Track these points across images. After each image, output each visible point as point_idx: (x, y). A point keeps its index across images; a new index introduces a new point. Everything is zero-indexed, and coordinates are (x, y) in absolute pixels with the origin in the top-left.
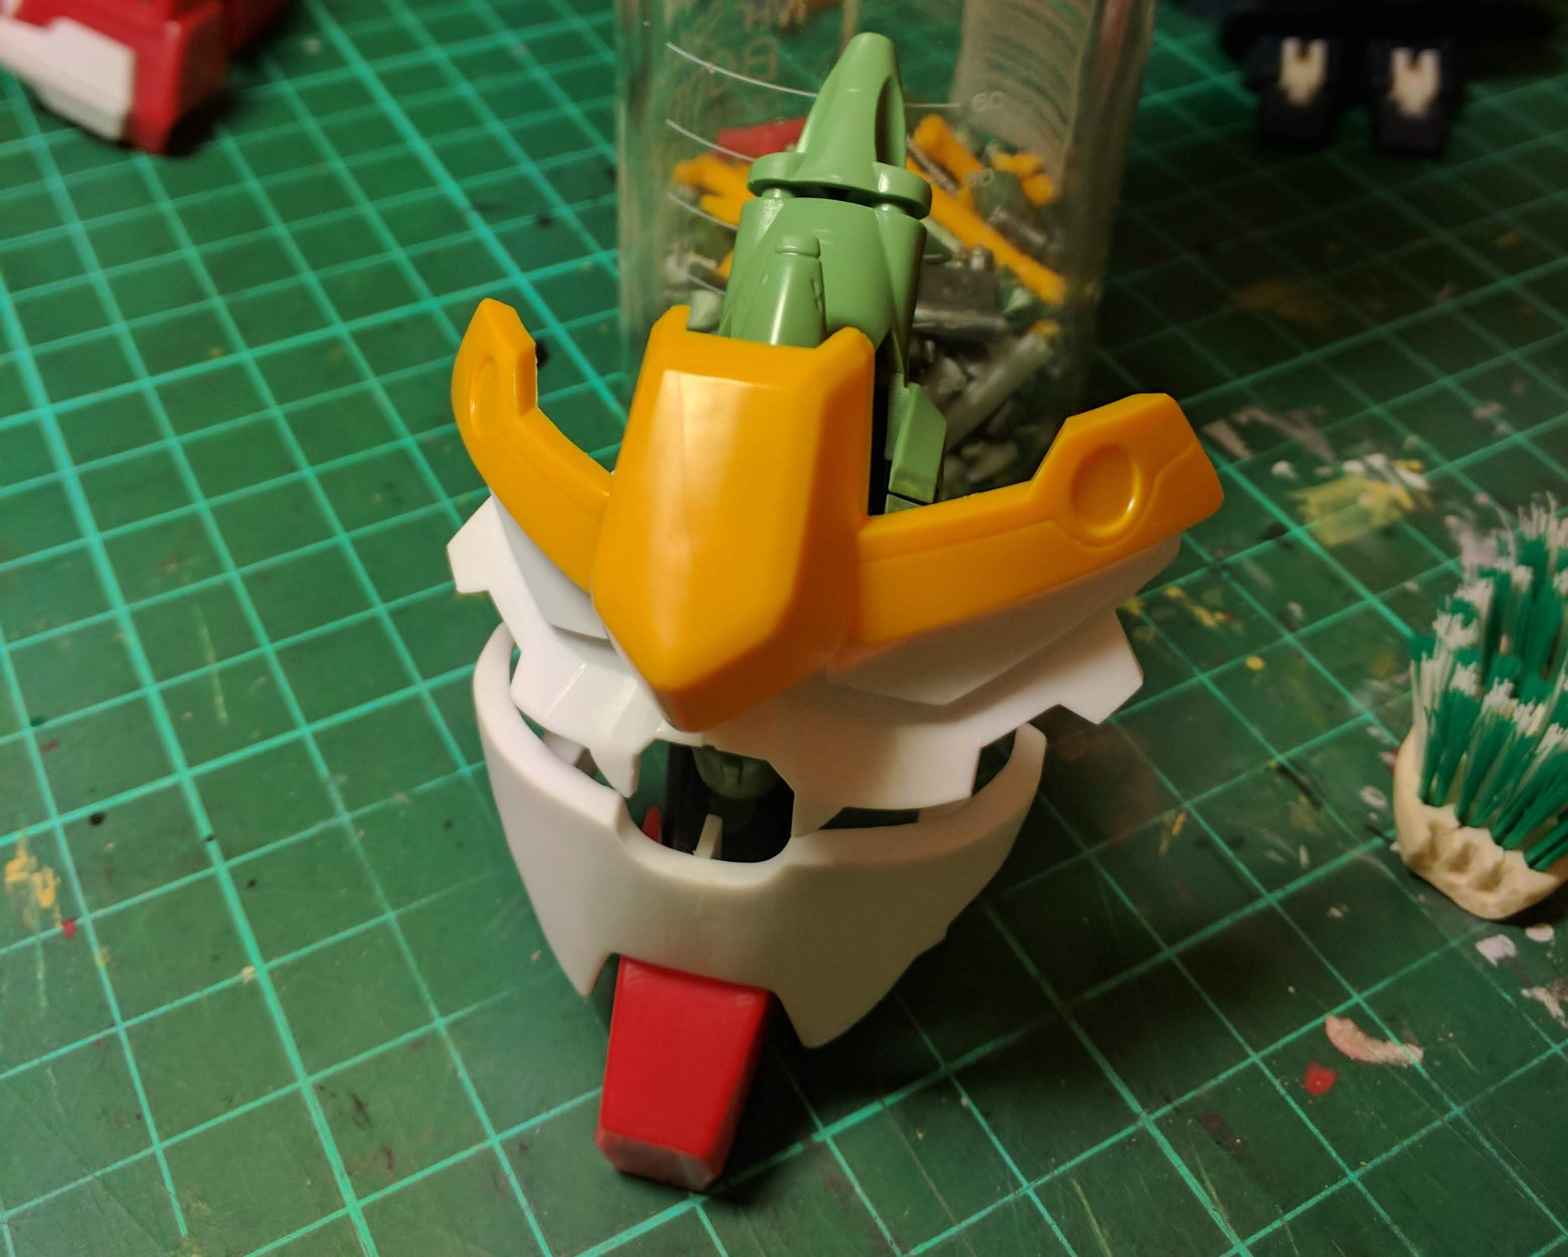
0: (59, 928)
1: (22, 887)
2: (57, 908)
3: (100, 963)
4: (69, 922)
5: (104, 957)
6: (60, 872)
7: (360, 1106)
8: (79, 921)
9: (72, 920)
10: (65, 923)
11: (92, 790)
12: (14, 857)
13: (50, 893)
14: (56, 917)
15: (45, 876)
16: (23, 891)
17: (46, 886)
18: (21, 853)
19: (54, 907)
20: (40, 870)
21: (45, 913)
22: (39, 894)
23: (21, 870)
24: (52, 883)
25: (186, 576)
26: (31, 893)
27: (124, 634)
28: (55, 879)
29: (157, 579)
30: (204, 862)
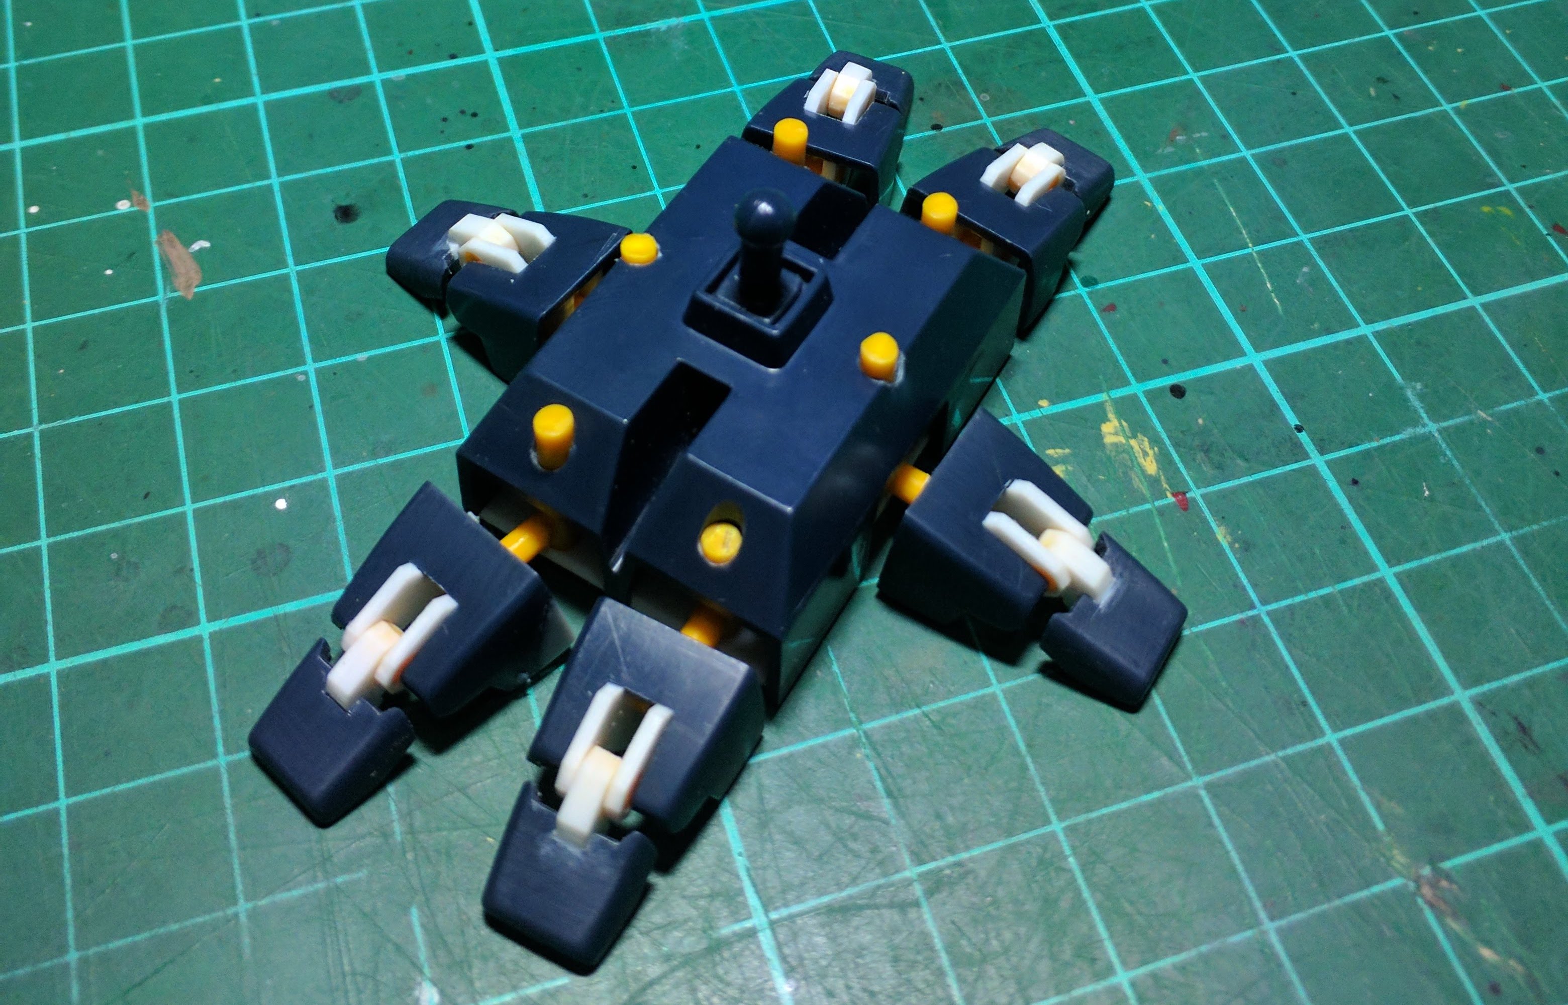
0: (1171, 499)
1: (1121, 450)
2: (1163, 477)
3: (1223, 541)
4: (1180, 494)
5: (1225, 535)
6: (1155, 441)
7: (1523, 729)
8: (1188, 495)
9: (1184, 493)
10: (1175, 495)
11: (1165, 362)
12: (1105, 419)
13: (1152, 462)
14: (1165, 486)
15: (1142, 444)
16: (1125, 455)
17: (1145, 454)
18: (1111, 416)
19: (1160, 476)
20: (1134, 437)
21: (1153, 482)
22: (1141, 460)
23: (1116, 434)
24: (1151, 452)
25: (1198, 151)
26: (1133, 459)
27: (1151, 202)
28: (1152, 448)
29: (1169, 149)
30: (1299, 453)
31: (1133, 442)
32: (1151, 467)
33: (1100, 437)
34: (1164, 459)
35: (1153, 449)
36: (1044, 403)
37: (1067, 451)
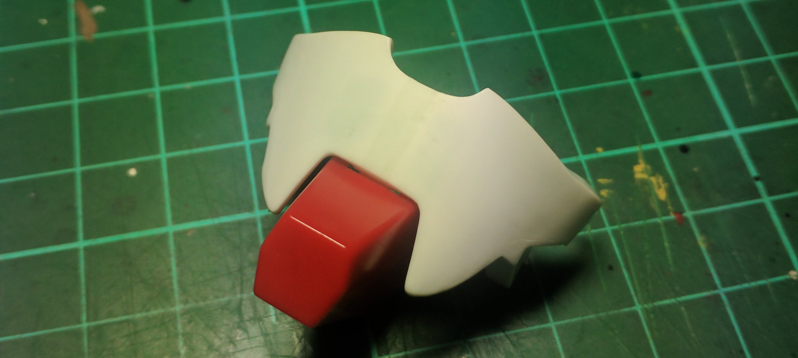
0: (672, 217)
1: (645, 183)
2: (669, 203)
3: (703, 247)
4: (678, 213)
5: (704, 242)
6: (667, 179)
8: (685, 214)
9: (680, 212)
10: (676, 213)
11: (678, 129)
12: (637, 163)
13: (663, 192)
14: (670, 207)
15: (658, 180)
16: (647, 186)
17: (660, 186)
18: (641, 161)
19: (667, 201)
20: (653, 175)
21: (662, 204)
22: (657, 191)
23: (642, 172)
24: (663, 186)
26: (652, 189)
27: (680, 28)
28: (664, 182)
30: (756, 194)
31: (653, 179)
32: (662, 194)
33: (632, 174)
34: (671, 191)
35: (665, 184)
36: (600, 149)
37: (610, 181)
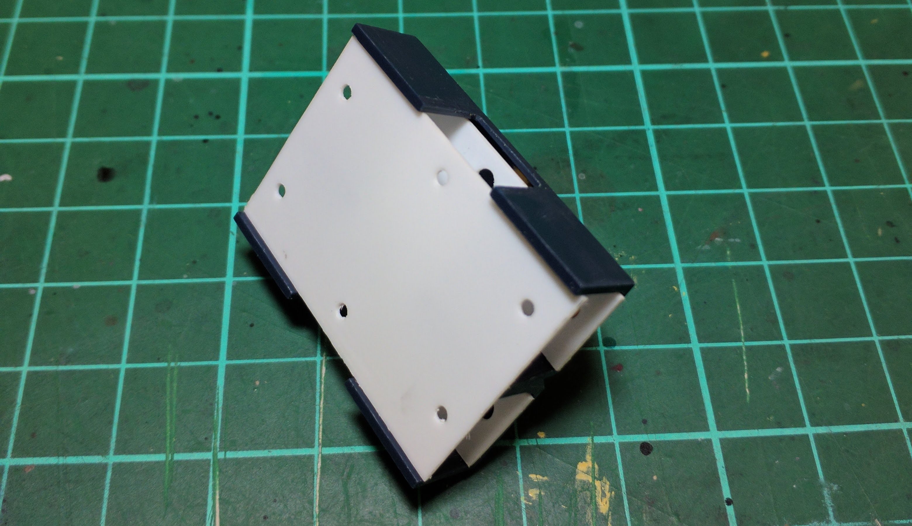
1: (586, 488)
2: (610, 518)
11: (645, 422)
12: (583, 459)
13: (606, 503)
15: (604, 487)
16: (588, 493)
17: (604, 495)
18: (589, 457)
19: (608, 516)
21: (602, 520)
22: (598, 500)
23: (587, 473)
24: (608, 495)
25: (728, 252)
26: (593, 497)
27: (678, 288)
28: (610, 491)
29: (707, 247)
31: (598, 483)
32: (604, 507)
33: (574, 473)
34: (616, 503)
35: (611, 493)
36: (542, 435)
37: (545, 478)
